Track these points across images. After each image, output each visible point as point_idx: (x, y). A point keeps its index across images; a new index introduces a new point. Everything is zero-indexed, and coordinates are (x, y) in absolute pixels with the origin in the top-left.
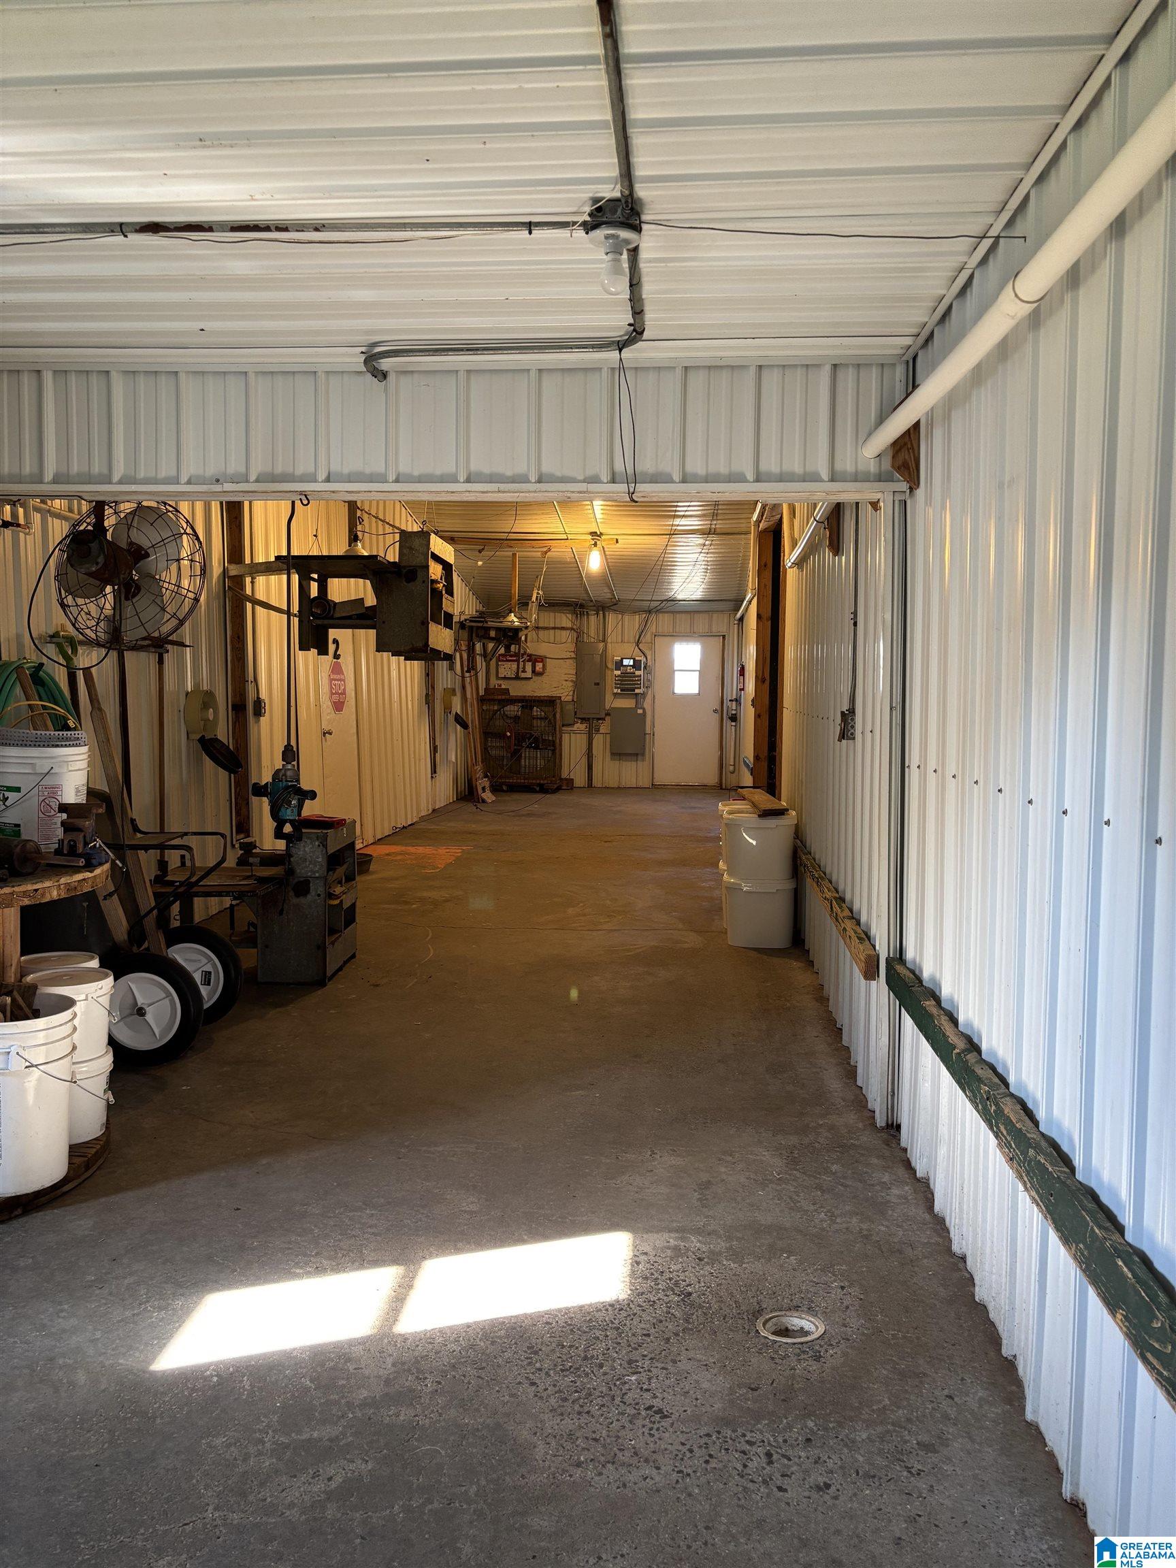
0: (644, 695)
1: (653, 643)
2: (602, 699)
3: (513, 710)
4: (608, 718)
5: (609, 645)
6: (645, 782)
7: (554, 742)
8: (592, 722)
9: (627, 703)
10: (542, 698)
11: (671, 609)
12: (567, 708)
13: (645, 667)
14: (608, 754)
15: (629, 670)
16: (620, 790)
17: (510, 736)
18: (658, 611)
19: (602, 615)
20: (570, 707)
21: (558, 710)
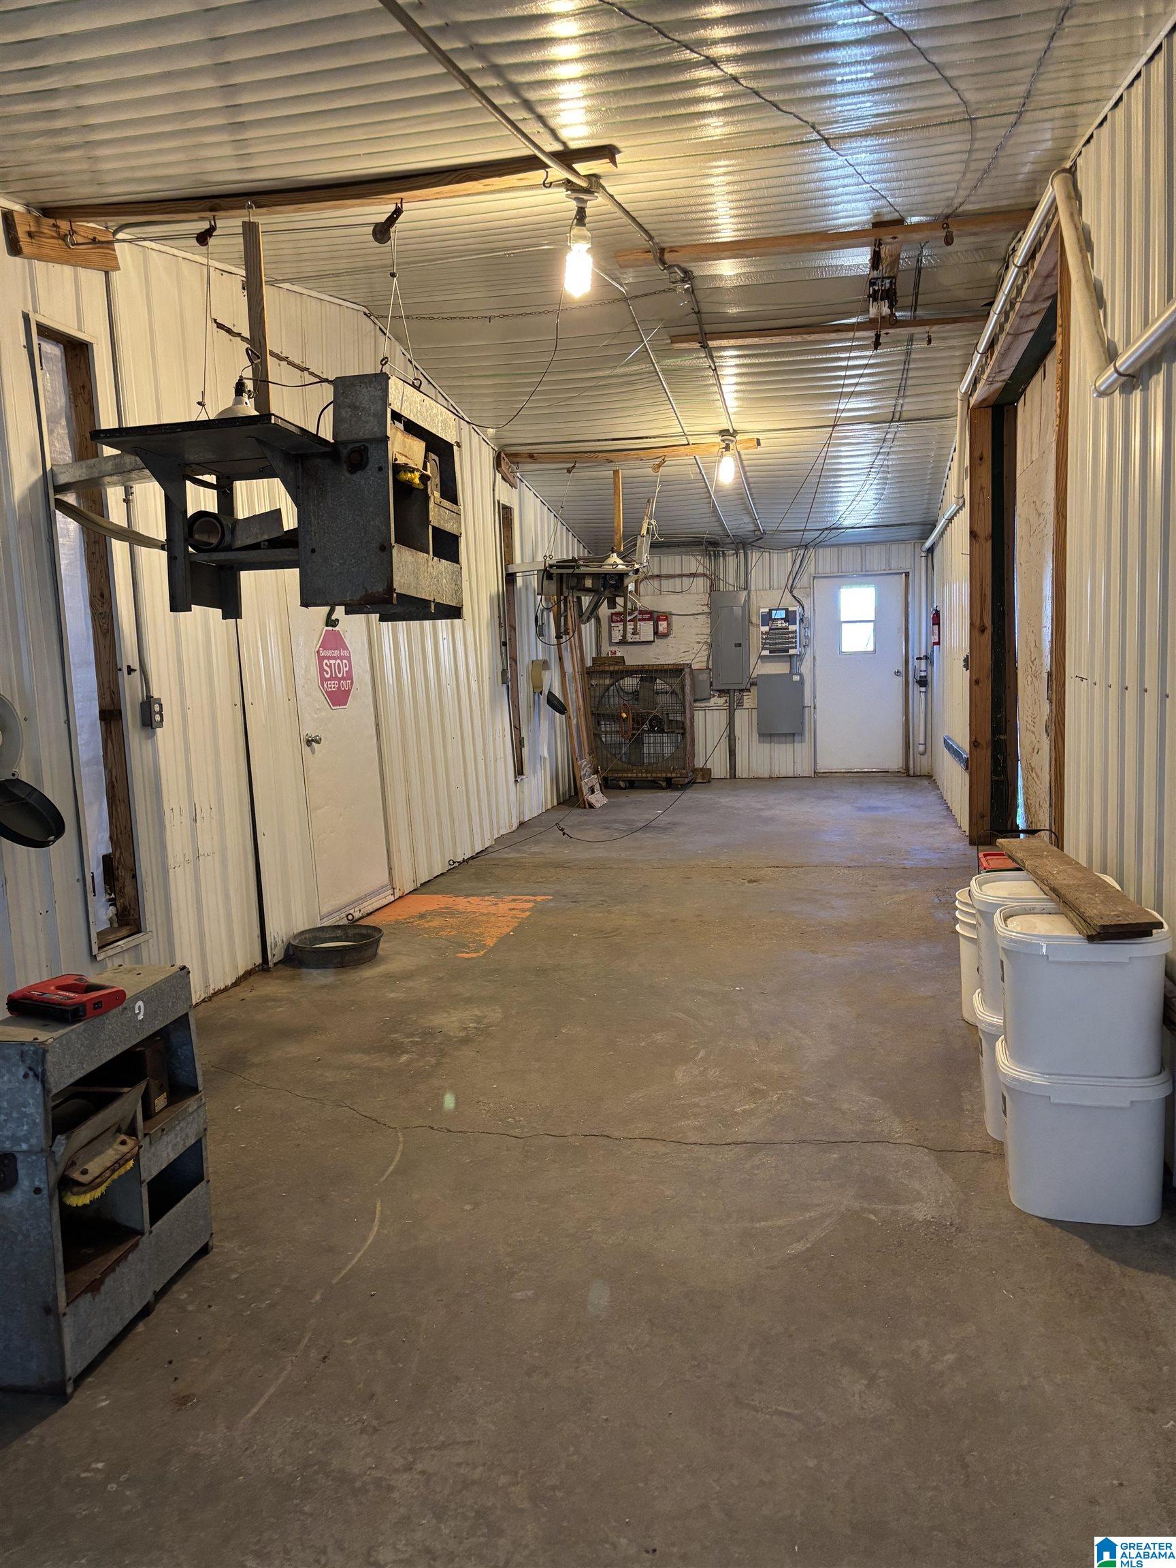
0: (800, 657)
1: (810, 589)
2: (744, 663)
3: (630, 683)
4: (754, 690)
5: (753, 594)
6: (806, 771)
7: (683, 723)
8: (733, 695)
9: (779, 668)
10: (666, 667)
11: (834, 541)
12: (701, 677)
13: (802, 620)
14: (755, 736)
15: (780, 624)
16: (773, 782)
17: (627, 718)
18: (816, 544)
19: (742, 555)
20: (704, 677)
21: (688, 682)
